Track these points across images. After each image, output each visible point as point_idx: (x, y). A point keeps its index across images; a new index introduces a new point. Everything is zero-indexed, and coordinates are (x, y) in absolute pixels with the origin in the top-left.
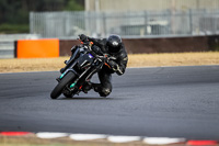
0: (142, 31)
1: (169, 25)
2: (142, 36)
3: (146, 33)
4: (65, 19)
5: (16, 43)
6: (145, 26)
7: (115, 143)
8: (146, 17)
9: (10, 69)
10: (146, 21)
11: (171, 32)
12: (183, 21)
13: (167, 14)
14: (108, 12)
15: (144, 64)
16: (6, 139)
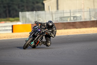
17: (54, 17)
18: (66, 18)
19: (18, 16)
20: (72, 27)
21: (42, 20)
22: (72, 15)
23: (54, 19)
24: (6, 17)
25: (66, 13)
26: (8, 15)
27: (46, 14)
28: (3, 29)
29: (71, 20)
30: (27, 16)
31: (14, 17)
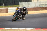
17: (36, 5)
18: (42, 5)
19: (19, 4)
20: (45, 9)
21: (30, 6)
22: (45, 4)
23: (36, 6)
24: (13, 5)
25: (42, 3)
26: (14, 4)
27: (32, 3)
28: (12, 10)
29: (44, 6)
30: (23, 4)
31: (17, 5)
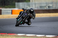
0: (45, 8)
1: (53, 6)
2: (45, 9)
3: (46, 8)
4: (25, 4)
5: (12, 11)
6: (46, 6)
7: (38, 37)
8: (46, 4)
9: (10, 17)
10: (46, 5)
11: (53, 8)
12: (56, 5)
13: (52, 3)
14: (36, 2)
15: (46, 16)
16: (9, 36)
